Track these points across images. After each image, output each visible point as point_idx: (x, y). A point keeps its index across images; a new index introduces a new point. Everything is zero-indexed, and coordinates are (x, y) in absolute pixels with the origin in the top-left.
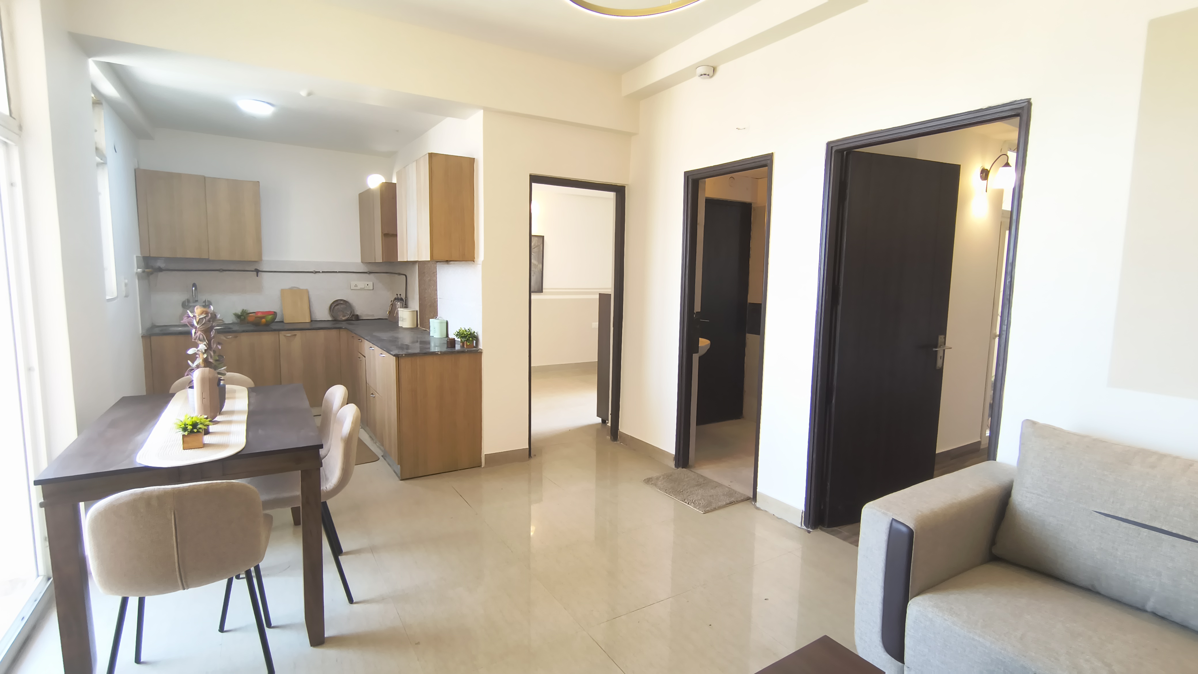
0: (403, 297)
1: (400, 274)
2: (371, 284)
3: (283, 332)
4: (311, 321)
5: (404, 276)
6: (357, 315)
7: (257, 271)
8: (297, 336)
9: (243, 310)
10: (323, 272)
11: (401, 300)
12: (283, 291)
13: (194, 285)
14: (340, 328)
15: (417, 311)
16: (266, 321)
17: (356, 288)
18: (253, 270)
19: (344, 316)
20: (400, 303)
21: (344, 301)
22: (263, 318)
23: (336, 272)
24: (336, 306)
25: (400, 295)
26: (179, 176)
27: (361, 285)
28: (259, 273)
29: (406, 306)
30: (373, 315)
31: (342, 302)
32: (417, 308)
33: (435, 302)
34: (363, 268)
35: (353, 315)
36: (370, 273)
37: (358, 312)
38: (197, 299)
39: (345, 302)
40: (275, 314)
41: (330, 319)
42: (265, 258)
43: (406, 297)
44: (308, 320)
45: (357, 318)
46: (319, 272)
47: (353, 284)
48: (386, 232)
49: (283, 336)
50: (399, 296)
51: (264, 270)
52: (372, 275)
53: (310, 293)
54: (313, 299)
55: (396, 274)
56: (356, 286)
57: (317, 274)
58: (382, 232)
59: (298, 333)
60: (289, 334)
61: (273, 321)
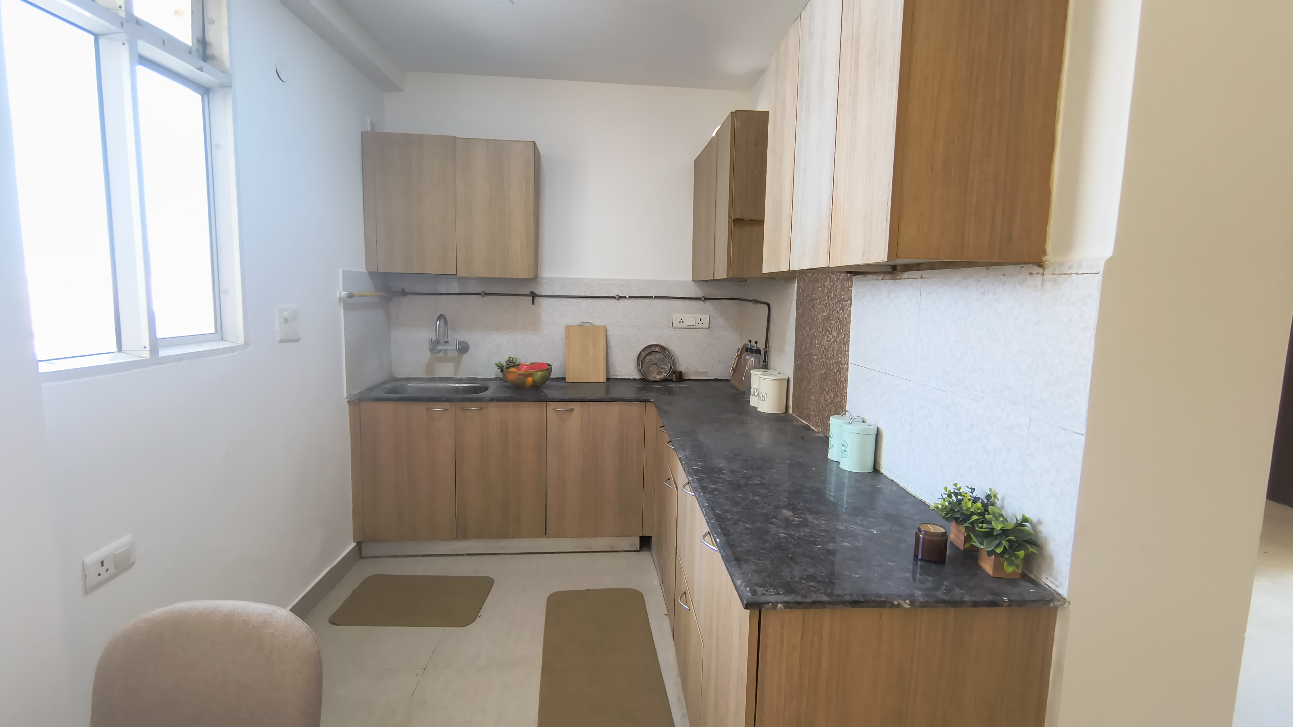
0: (761, 346)
1: (756, 302)
2: (705, 318)
3: (552, 404)
4: (608, 379)
5: (766, 306)
6: (681, 372)
7: (534, 296)
8: (575, 411)
9: (510, 358)
10: (630, 297)
11: (756, 353)
12: (568, 328)
13: (441, 317)
14: (645, 401)
15: (788, 380)
16: (534, 381)
17: (681, 325)
18: (529, 293)
19: (660, 373)
20: (755, 358)
21: (661, 347)
22: (531, 375)
23: (651, 297)
24: (647, 355)
25: (756, 342)
26: (420, 138)
27: (690, 320)
28: (536, 298)
29: (765, 366)
30: (707, 372)
31: (657, 349)
32: (789, 372)
33: (839, 371)
34: (695, 291)
35: (674, 372)
36: (706, 299)
37: (682, 367)
38: (446, 340)
39: (664, 349)
40: (548, 368)
41: (637, 376)
42: (547, 273)
43: (766, 347)
44: (602, 379)
45: (680, 377)
46: (625, 297)
47: (677, 317)
48: (738, 216)
49: (553, 411)
50: (753, 343)
51: (544, 294)
52: (708, 303)
53: (609, 333)
54: (613, 343)
55: (751, 301)
56: (681, 321)
57: (622, 301)
58: (730, 216)
59: (576, 406)
60: (562, 407)
61: (547, 378)
